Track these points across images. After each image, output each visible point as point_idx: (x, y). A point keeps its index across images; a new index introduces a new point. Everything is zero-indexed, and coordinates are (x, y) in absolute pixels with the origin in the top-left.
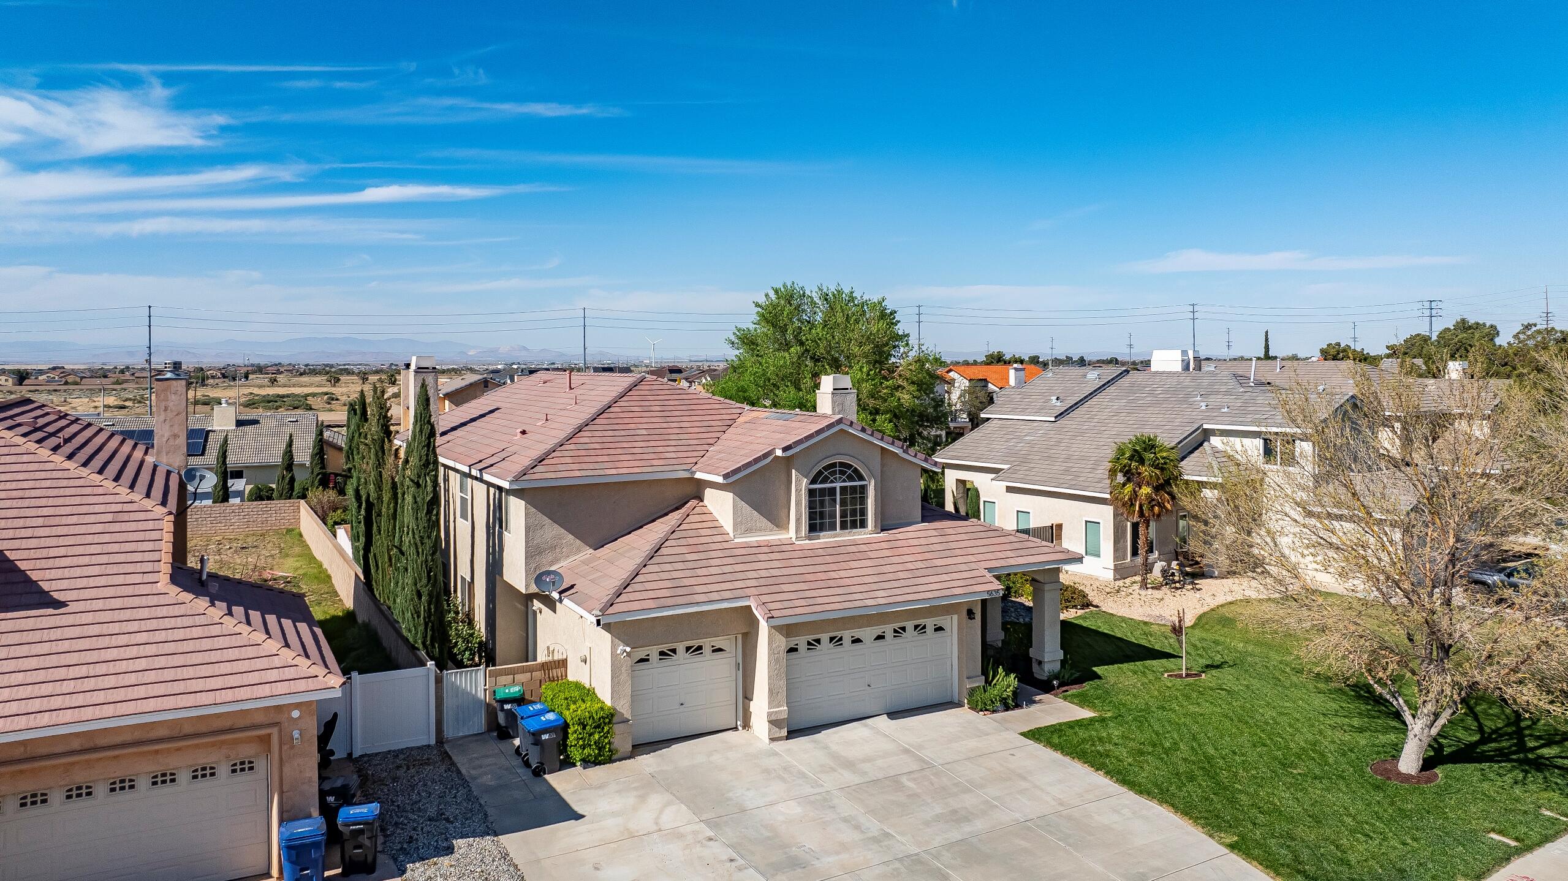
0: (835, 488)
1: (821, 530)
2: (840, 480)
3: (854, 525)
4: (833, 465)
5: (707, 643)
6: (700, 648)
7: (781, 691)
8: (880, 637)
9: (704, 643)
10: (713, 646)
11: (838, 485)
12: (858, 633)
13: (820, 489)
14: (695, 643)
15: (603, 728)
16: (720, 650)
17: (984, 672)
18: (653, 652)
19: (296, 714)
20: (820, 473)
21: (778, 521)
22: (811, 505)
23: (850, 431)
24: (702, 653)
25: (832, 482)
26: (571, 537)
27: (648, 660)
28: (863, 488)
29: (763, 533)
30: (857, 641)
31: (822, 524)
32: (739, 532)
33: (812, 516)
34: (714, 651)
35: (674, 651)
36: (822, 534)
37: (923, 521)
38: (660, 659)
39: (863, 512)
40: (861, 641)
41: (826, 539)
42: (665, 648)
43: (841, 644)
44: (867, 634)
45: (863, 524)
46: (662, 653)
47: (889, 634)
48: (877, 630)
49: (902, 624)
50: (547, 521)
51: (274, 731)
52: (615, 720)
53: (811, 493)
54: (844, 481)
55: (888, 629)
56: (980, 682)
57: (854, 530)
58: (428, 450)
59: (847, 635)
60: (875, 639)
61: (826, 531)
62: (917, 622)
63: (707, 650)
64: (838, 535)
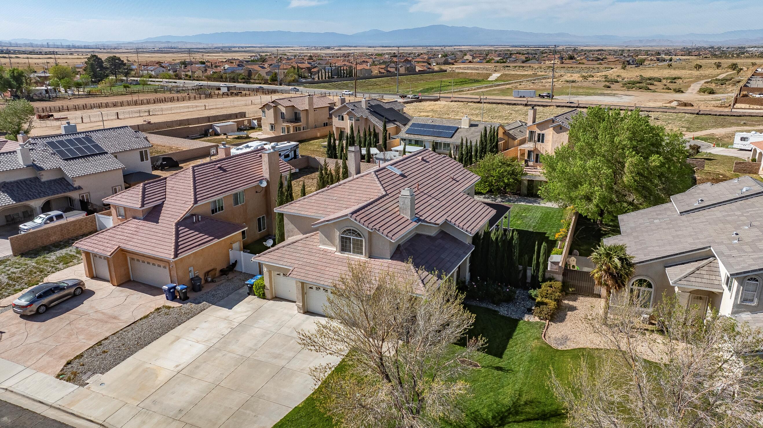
0: (351, 238)
2: (352, 235)
3: (357, 253)
4: (350, 230)
7: (300, 299)
13: (345, 237)
20: (345, 231)
21: (331, 243)
22: (342, 242)
25: (350, 235)
27: (280, 275)
28: (361, 241)
29: (328, 247)
31: (345, 249)
32: (321, 244)
33: (342, 246)
36: (345, 253)
37: (390, 259)
39: (361, 249)
41: (347, 255)
45: (361, 253)
52: (265, 288)
53: (342, 237)
54: (354, 236)
61: (347, 252)
64: (350, 255)
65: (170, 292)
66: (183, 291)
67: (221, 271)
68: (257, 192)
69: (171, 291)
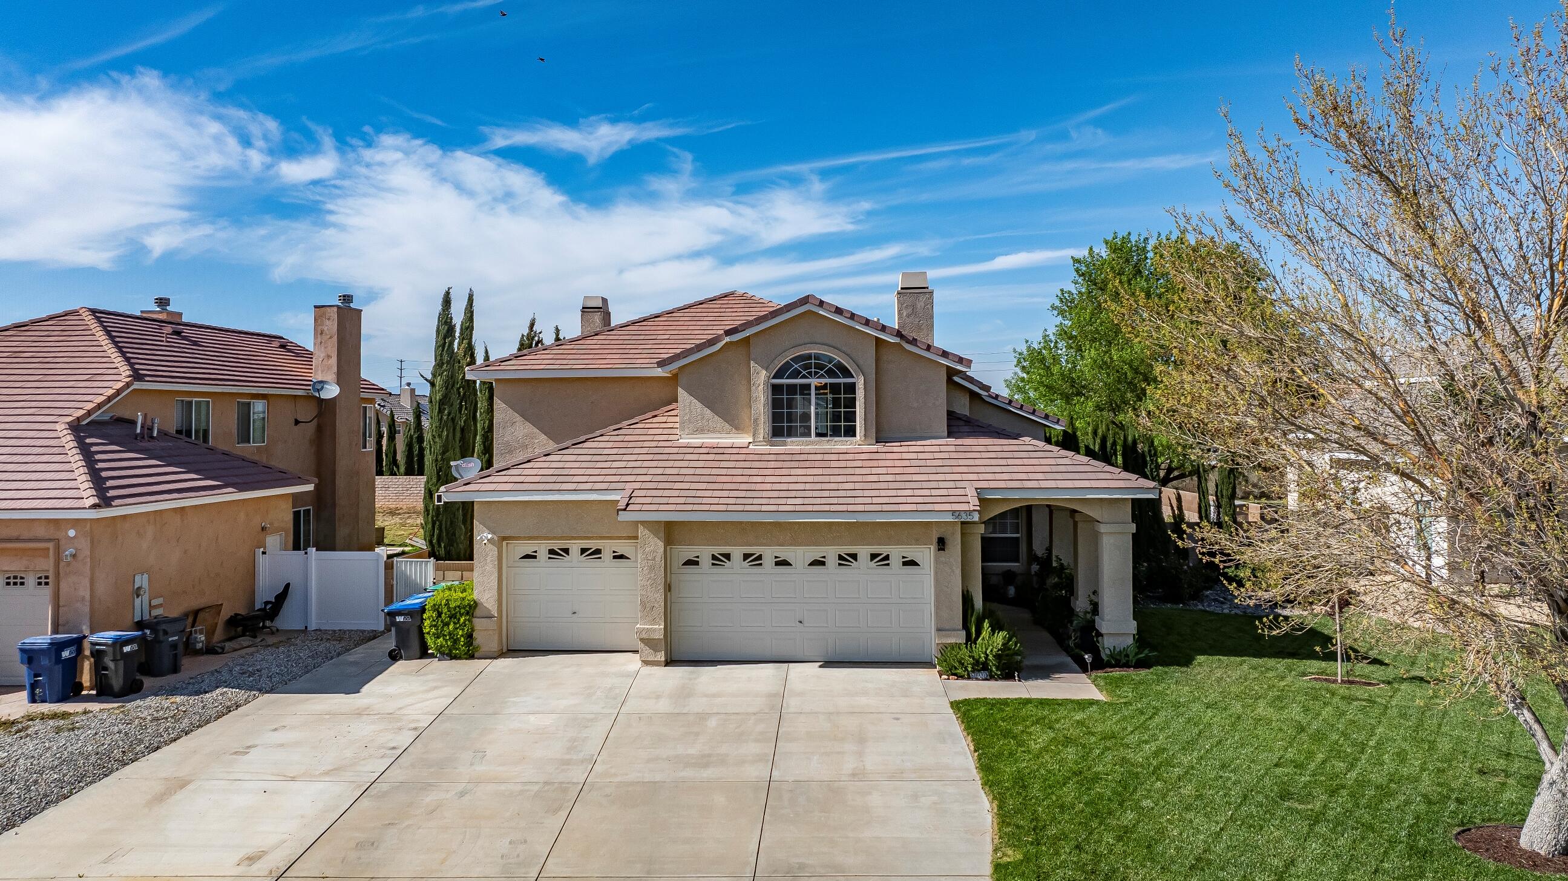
0: (808, 386)
1: (789, 435)
2: (815, 375)
3: (836, 432)
4: (809, 357)
5: (608, 547)
6: (598, 551)
7: (657, 605)
8: (819, 563)
9: (604, 547)
10: (614, 552)
11: (814, 382)
12: (785, 553)
13: (788, 386)
14: (593, 544)
15: (459, 620)
16: (622, 557)
17: (966, 626)
18: (542, 548)
19: (72, 533)
20: (787, 366)
21: (733, 421)
22: (776, 404)
23: (821, 312)
24: (600, 558)
25: (804, 377)
26: (543, 437)
27: (535, 557)
28: (851, 388)
29: (719, 435)
30: (782, 563)
31: (789, 428)
32: (687, 431)
33: (776, 418)
34: (615, 557)
35: (566, 551)
36: (789, 440)
37: (949, 436)
38: (550, 558)
39: (851, 417)
40: (789, 564)
41: (794, 445)
42: (557, 545)
43: (761, 564)
44: (801, 555)
45: (851, 432)
46: (552, 552)
47: (832, 561)
48: (815, 553)
49: (852, 549)
50: (518, 418)
51: (51, 545)
52: (477, 612)
53: (776, 389)
54: (822, 376)
55: (831, 553)
56: (960, 638)
57: (836, 439)
58: (443, 351)
59: (769, 553)
60: (811, 564)
61: (796, 436)
62: (876, 549)
63: (607, 555)
64: (812, 443)
65: (58, 659)
66: (127, 649)
67: (234, 622)
68: (297, 422)
69: (66, 654)
